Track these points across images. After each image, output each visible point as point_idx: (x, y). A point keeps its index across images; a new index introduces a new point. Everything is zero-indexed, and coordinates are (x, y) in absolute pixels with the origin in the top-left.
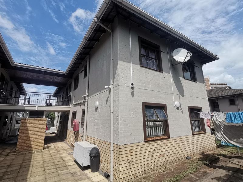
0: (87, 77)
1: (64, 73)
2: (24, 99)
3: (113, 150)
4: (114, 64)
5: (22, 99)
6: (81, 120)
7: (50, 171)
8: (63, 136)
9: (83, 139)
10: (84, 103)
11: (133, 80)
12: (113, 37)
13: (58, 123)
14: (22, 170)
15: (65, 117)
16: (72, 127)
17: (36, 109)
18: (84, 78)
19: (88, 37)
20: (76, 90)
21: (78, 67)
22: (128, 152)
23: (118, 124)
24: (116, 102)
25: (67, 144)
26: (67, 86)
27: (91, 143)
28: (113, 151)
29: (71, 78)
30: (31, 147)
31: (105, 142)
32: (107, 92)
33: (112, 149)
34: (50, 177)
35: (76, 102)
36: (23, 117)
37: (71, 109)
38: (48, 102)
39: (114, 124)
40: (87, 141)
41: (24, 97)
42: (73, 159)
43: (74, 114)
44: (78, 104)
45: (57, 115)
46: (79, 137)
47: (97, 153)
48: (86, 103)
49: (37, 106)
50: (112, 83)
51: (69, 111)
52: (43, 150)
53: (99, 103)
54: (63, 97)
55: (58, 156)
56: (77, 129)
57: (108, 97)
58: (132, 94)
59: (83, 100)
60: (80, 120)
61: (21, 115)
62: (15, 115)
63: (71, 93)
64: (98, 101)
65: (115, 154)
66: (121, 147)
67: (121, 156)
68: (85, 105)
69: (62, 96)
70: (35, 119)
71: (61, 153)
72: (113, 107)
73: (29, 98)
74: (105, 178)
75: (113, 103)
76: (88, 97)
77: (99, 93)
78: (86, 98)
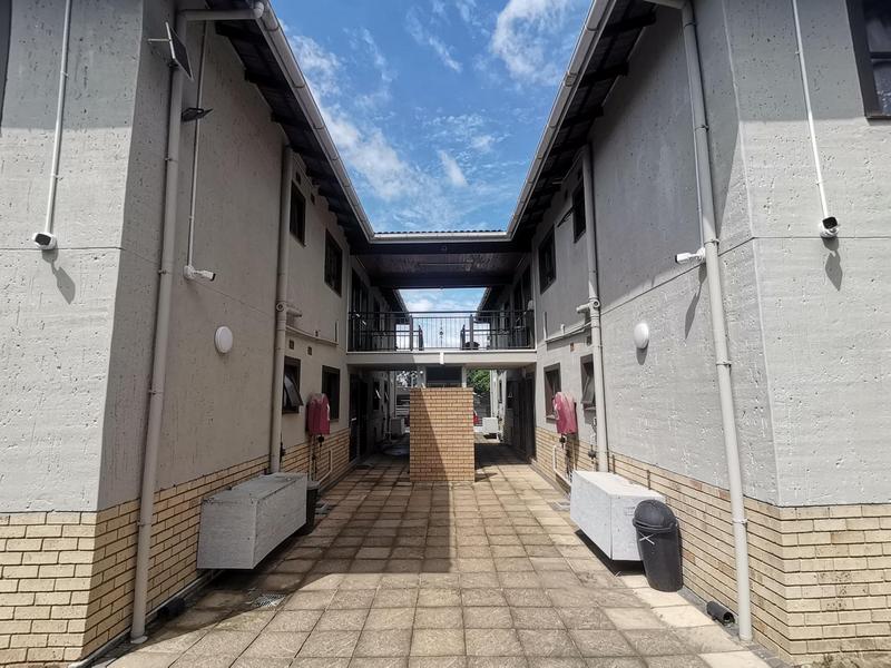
0: (588, 235)
1: (503, 237)
2: (408, 334)
3: (745, 521)
4: (714, 145)
5: (403, 334)
6: (581, 396)
7: (504, 549)
8: (523, 446)
9: (597, 464)
10: (586, 335)
11: (829, 201)
12: (695, 26)
13: (504, 404)
14: (435, 531)
15: (520, 384)
16: (549, 420)
17: (442, 360)
18: (575, 242)
19: (580, 72)
20: (551, 290)
21: (548, 205)
22: (826, 539)
23: (767, 415)
24: (739, 317)
25: (539, 472)
26: (515, 283)
27: (633, 481)
28: (746, 525)
29: (528, 249)
30: (442, 469)
31: (697, 485)
32: (687, 277)
33: (739, 517)
34: (511, 571)
35: (553, 332)
36: (409, 385)
37: (539, 356)
38: (467, 340)
39: (740, 414)
40: (615, 473)
41: (407, 327)
42: (574, 526)
43: (553, 375)
44: (565, 338)
45: (495, 380)
46: (580, 454)
47: (665, 525)
48: (595, 333)
49: (442, 352)
50: (709, 234)
51: (533, 365)
52: (474, 484)
53: (650, 330)
54: (508, 320)
55: (523, 508)
56: (570, 427)
57: (696, 299)
58: (834, 271)
59: (582, 323)
60: (578, 396)
61: (403, 381)
62: (392, 381)
63: (531, 302)
64: (648, 322)
65: (755, 541)
66: (786, 514)
67: (786, 553)
68: (589, 341)
69: (502, 314)
70: (443, 389)
71: (530, 501)
72: (728, 340)
73: (420, 331)
74: (713, 623)
75: (726, 323)
76: (599, 309)
77: (648, 286)
78: (594, 313)
